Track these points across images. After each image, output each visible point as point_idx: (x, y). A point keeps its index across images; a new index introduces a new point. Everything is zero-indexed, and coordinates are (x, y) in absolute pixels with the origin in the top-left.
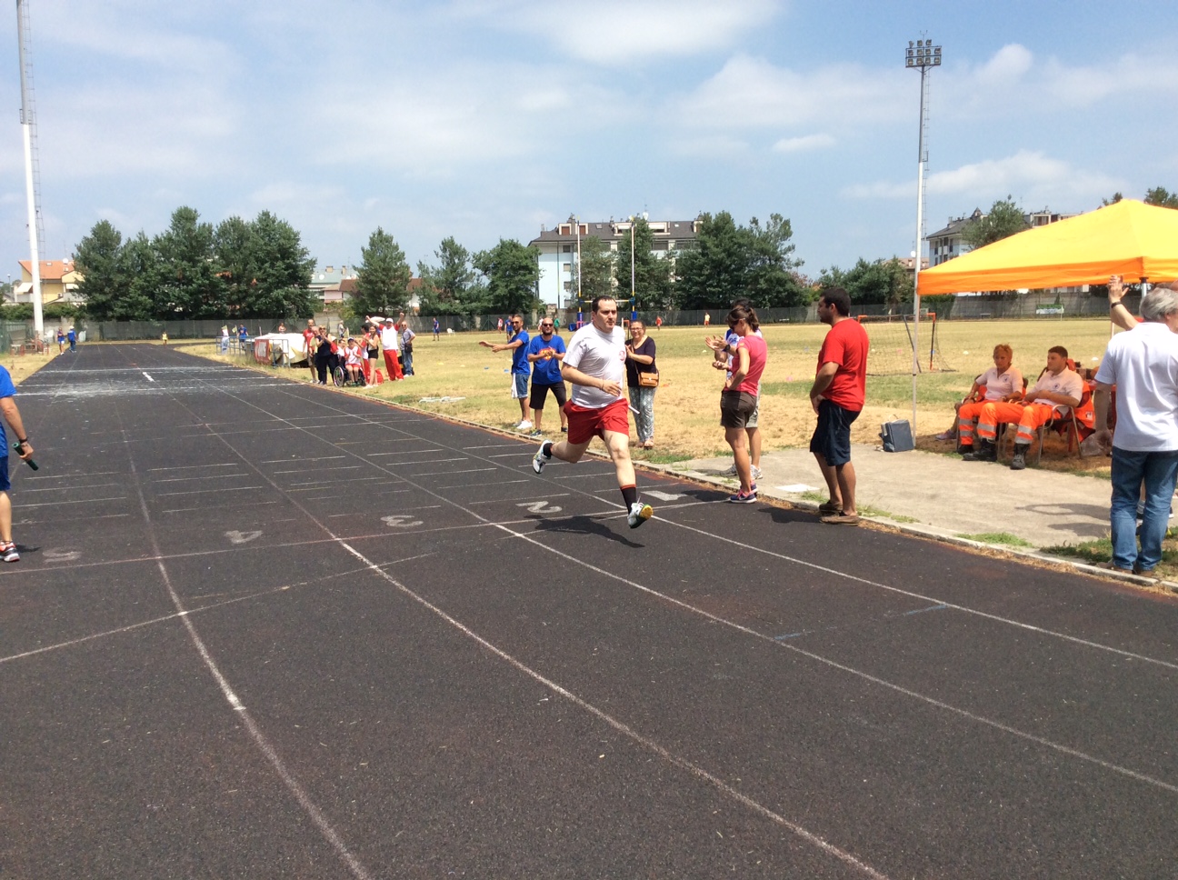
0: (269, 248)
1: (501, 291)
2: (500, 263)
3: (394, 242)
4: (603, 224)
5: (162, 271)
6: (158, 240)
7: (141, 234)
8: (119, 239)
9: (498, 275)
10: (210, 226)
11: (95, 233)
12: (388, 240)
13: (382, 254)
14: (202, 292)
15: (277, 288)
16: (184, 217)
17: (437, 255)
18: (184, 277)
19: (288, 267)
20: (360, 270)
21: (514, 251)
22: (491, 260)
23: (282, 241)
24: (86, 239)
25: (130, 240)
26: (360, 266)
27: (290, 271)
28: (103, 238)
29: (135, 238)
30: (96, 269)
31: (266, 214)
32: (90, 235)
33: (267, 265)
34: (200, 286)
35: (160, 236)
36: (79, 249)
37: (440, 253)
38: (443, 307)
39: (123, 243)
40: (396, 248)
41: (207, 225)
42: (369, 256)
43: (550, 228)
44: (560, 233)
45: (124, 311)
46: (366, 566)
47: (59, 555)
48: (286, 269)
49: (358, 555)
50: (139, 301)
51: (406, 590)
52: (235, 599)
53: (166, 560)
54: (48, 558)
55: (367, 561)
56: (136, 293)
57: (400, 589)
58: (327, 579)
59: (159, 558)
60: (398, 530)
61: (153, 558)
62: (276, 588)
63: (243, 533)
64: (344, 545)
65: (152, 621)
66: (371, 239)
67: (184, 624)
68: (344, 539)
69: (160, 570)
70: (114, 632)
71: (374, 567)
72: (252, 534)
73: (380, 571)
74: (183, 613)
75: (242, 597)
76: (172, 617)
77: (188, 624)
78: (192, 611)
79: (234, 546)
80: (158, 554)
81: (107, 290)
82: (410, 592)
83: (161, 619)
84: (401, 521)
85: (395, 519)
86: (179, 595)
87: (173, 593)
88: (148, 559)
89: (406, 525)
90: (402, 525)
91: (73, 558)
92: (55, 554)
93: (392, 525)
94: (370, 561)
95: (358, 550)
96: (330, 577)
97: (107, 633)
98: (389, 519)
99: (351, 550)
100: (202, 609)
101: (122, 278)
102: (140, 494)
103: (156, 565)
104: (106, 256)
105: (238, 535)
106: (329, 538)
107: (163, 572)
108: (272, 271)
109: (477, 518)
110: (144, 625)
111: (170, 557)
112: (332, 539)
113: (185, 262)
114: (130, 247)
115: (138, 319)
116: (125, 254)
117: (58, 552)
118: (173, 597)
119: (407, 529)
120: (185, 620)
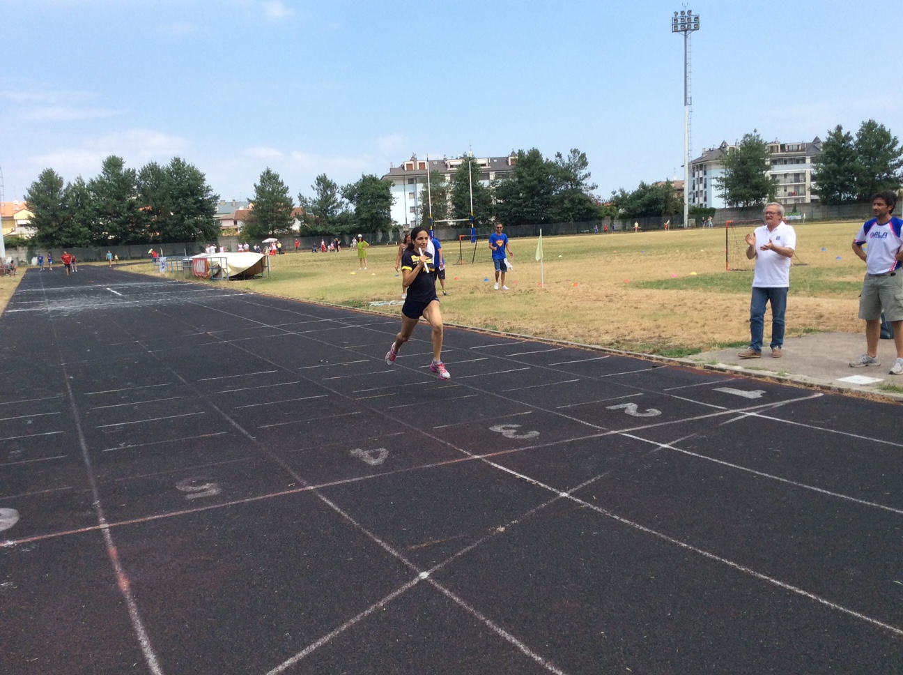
0: (181, 187)
1: (364, 216)
2: (362, 193)
3: (280, 179)
4: (438, 161)
5: (98, 207)
6: (93, 183)
7: (80, 178)
8: (60, 183)
9: (362, 203)
10: (134, 171)
11: (42, 179)
12: (275, 177)
13: (271, 189)
14: (128, 223)
15: (188, 218)
16: (113, 164)
17: (313, 188)
18: (115, 212)
19: (197, 201)
20: (253, 202)
22: (354, 191)
23: (191, 182)
24: (36, 184)
25: (70, 183)
26: (253, 198)
27: (198, 205)
28: (49, 181)
29: (74, 182)
30: (44, 208)
31: (177, 160)
32: (38, 181)
33: (180, 200)
34: (127, 218)
35: (94, 179)
36: (30, 192)
37: (316, 187)
38: (320, 229)
39: (64, 187)
40: (282, 184)
41: (131, 170)
42: (260, 190)
43: (397, 165)
44: (406, 169)
45: (68, 240)
46: (555, 495)
47: (195, 489)
48: (195, 204)
49: (525, 477)
50: (80, 233)
51: (646, 530)
52: (462, 549)
53: (322, 491)
54: (186, 493)
55: (546, 487)
56: (77, 226)
57: (638, 529)
58: (532, 514)
59: (312, 488)
60: (525, 443)
61: (304, 489)
62: (492, 531)
63: (368, 452)
64: (493, 464)
65: (399, 591)
66: (261, 177)
67: (442, 594)
68: (483, 456)
69: (328, 505)
70: (370, 611)
71: (564, 495)
72: (379, 453)
73: (576, 500)
74: (424, 575)
75: (465, 545)
76: (415, 581)
77: (446, 591)
78: (432, 571)
79: (376, 469)
80: (305, 483)
81: (54, 224)
82: (656, 533)
83: (407, 586)
84: (514, 431)
85: (504, 429)
86: (389, 543)
87: (380, 541)
88: (300, 490)
89: (525, 437)
90: (521, 437)
91: (214, 492)
92: (191, 488)
93: (510, 437)
94: (549, 486)
95: (517, 472)
96: (533, 511)
97: (362, 614)
98: (498, 429)
99: (508, 471)
100: (439, 566)
101: (66, 214)
102: (215, 407)
103: (317, 498)
104: (52, 197)
105: (365, 454)
106: (466, 456)
107: (337, 509)
108: (184, 205)
109: (588, 426)
110: (396, 598)
111: (322, 486)
112: (470, 456)
113: (115, 200)
114: (70, 189)
115: (80, 246)
116: (67, 196)
117: (191, 484)
118: (385, 547)
119: (533, 441)
120: (436, 585)
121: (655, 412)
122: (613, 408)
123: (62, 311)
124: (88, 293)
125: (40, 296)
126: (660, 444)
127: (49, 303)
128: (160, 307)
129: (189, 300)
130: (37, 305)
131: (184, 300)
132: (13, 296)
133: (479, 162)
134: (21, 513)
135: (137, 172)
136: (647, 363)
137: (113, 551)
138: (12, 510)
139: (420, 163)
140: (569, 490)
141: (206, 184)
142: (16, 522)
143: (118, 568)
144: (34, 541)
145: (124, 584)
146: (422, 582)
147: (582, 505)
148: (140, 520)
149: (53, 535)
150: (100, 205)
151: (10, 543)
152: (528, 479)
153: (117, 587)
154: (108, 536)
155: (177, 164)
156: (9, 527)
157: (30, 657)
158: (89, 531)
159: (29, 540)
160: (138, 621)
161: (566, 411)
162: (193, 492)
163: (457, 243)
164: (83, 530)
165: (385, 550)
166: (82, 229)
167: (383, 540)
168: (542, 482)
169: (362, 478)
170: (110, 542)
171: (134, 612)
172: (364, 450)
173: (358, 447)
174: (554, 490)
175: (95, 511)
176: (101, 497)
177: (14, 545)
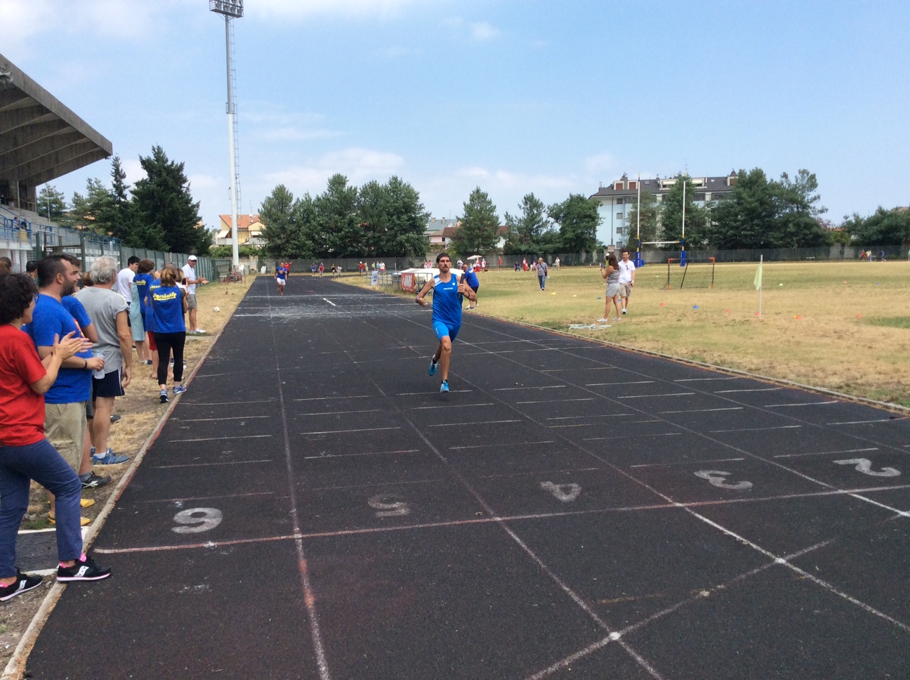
0: (396, 205)
1: (569, 235)
2: (568, 213)
3: (489, 198)
4: (650, 180)
5: (321, 222)
6: (318, 199)
7: (307, 194)
8: (290, 198)
9: (567, 222)
10: (356, 189)
11: (274, 194)
12: (484, 196)
13: (479, 207)
14: (348, 237)
15: (401, 234)
16: (337, 182)
17: (520, 207)
18: (336, 227)
19: (410, 218)
20: (462, 220)
21: (580, 203)
22: (561, 211)
23: (406, 200)
24: (269, 198)
25: (298, 199)
26: (461, 216)
27: (411, 222)
28: (281, 197)
29: (302, 198)
30: (275, 221)
31: (395, 179)
32: (271, 196)
33: (394, 217)
34: (347, 233)
35: (320, 196)
36: (264, 206)
37: (523, 206)
38: (523, 248)
39: (293, 202)
40: (490, 202)
41: (353, 188)
42: (469, 209)
43: (606, 185)
44: (615, 189)
45: (294, 251)
46: (770, 560)
47: (386, 506)
48: (408, 221)
49: (734, 535)
50: (305, 245)
51: (881, 615)
52: (659, 611)
53: (509, 523)
54: (376, 510)
55: (759, 549)
56: (303, 238)
57: (870, 612)
58: (741, 580)
59: (499, 519)
60: (735, 494)
61: (492, 520)
62: (695, 594)
63: (559, 486)
64: (697, 515)
65: (587, 650)
66: (471, 196)
67: (633, 660)
68: (686, 504)
69: (515, 541)
70: (553, 669)
71: (781, 561)
72: (571, 488)
73: (795, 568)
74: (615, 636)
75: (663, 607)
76: (605, 642)
77: (639, 659)
78: (624, 632)
79: (567, 505)
80: (492, 513)
81: (282, 236)
82: (892, 620)
83: (596, 646)
84: (723, 479)
85: (712, 475)
86: (578, 593)
87: (568, 589)
88: (487, 520)
89: (735, 487)
90: (729, 486)
91: (403, 511)
92: (381, 505)
93: (718, 485)
94: (763, 548)
95: (725, 527)
96: (743, 576)
97: (545, 671)
98: (704, 475)
99: (715, 525)
100: (632, 627)
101: (293, 227)
102: (411, 423)
103: (504, 532)
104: (282, 211)
105: (556, 488)
106: (667, 502)
107: (523, 546)
108: (398, 222)
109: (811, 481)
110: (583, 658)
111: (509, 518)
112: (671, 503)
113: (337, 216)
114: (299, 204)
115: (303, 257)
116: (295, 210)
117: (382, 501)
118: (573, 596)
119: (744, 493)
120: (628, 650)
121: (892, 472)
122: (842, 462)
123: (283, 318)
124: (306, 302)
125: (263, 303)
126: (898, 511)
127: (272, 310)
128: (368, 319)
129: (396, 313)
130: (261, 311)
131: (389, 313)
132: (242, 302)
133: (695, 182)
134: (224, 515)
135: (358, 190)
136: (884, 413)
137: (303, 564)
138: (216, 510)
139: (630, 183)
140: (786, 555)
141: (419, 202)
142: (219, 523)
143: (306, 583)
144: (233, 545)
145: (310, 601)
146: (613, 644)
147: (802, 575)
148: (331, 534)
149: (250, 541)
150: (323, 220)
151: (211, 544)
152: (738, 537)
153: (303, 604)
154: (300, 548)
155: (395, 182)
156: (212, 527)
157: (216, 667)
158: (283, 539)
159: (228, 543)
160: (319, 643)
161: (785, 462)
162: (384, 510)
163: (665, 267)
164: (278, 538)
165: (573, 600)
166: (307, 242)
167: (571, 588)
168: (754, 543)
169: (551, 515)
170: (302, 554)
171: (316, 632)
172: (555, 483)
173: (549, 480)
174: (768, 553)
175: (290, 519)
176: (298, 506)
177: (214, 546)
